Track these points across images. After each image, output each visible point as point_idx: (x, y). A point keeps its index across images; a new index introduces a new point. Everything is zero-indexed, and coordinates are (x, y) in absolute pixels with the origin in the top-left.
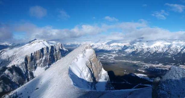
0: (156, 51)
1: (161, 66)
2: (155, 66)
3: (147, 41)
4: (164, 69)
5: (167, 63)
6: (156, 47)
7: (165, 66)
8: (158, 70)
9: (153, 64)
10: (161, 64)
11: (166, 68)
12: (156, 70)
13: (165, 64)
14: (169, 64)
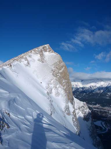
0: (91, 91)
1: (99, 107)
2: (92, 107)
3: (82, 81)
4: (102, 110)
5: (105, 104)
6: (91, 86)
7: (103, 108)
8: (96, 111)
9: (89, 104)
10: (98, 105)
11: (105, 109)
12: (93, 111)
13: (104, 106)
14: (108, 106)
